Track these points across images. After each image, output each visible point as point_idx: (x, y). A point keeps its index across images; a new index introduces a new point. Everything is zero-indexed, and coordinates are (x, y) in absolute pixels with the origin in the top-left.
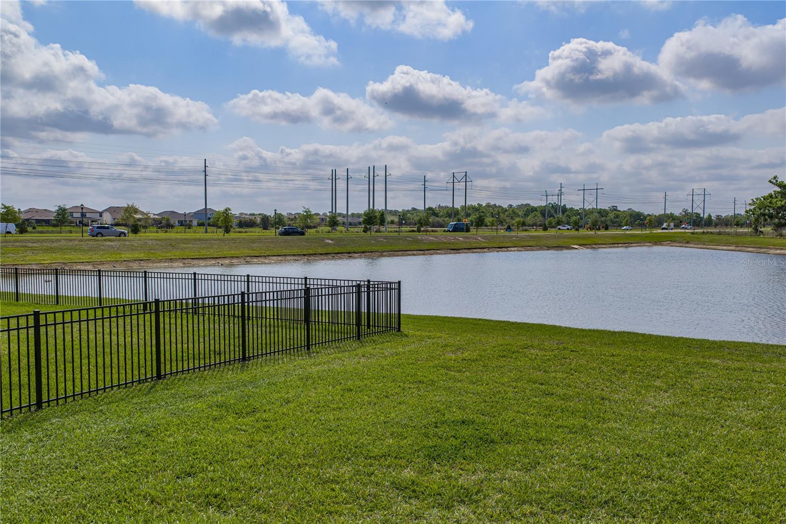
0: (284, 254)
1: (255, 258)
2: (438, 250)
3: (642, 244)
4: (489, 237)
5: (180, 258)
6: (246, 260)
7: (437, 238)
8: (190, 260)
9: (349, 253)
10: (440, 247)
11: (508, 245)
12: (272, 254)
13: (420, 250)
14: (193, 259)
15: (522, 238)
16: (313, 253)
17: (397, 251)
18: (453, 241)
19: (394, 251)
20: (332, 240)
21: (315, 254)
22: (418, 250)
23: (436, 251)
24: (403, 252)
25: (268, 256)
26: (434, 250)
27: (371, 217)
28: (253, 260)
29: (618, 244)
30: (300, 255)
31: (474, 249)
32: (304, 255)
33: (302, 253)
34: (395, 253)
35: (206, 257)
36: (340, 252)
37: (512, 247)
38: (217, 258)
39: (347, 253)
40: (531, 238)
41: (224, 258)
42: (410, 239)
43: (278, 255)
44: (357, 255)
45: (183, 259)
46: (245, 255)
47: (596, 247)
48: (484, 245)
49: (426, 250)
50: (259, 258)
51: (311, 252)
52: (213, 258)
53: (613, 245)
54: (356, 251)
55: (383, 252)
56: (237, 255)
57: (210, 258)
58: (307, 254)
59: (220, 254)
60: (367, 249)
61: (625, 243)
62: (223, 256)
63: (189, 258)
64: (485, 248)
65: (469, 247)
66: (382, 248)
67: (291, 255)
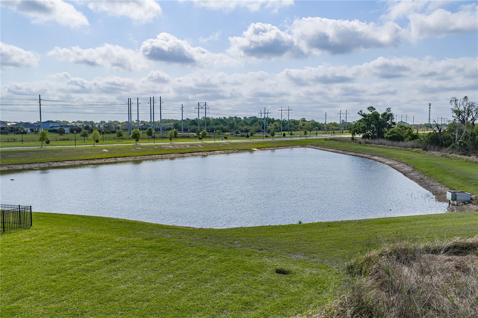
0: (74, 159)
1: (56, 162)
2: (171, 154)
3: (295, 147)
4: (206, 145)
5: (6, 164)
6: (49, 164)
7: (174, 146)
8: (13, 165)
9: (116, 157)
10: (173, 152)
11: (215, 149)
12: (67, 160)
13: (160, 154)
14: (15, 164)
15: (226, 144)
16: (93, 158)
17: (145, 155)
18: (183, 148)
19: (144, 155)
20: (107, 150)
21: (94, 159)
22: (159, 154)
23: (170, 155)
24: (149, 156)
25: (64, 161)
26: (169, 154)
27: (136, 134)
28: (53, 164)
29: (281, 147)
30: (84, 160)
31: (194, 152)
32: (87, 160)
33: (86, 159)
34: (144, 156)
35: (23, 163)
36: (110, 157)
37: (217, 151)
38: (30, 163)
39: (114, 157)
40: (231, 144)
41: (35, 163)
42: (157, 147)
43: (70, 160)
44: (120, 158)
45: (9, 164)
46: (49, 161)
47: (267, 149)
48: (201, 150)
49: (164, 154)
50: (58, 163)
51: (92, 157)
52: (28, 163)
53: (278, 148)
54: (120, 156)
55: (137, 156)
56: (43, 161)
57: (26, 163)
58: (89, 159)
59: (33, 161)
60: (127, 155)
61: (285, 146)
62: (35, 162)
63: (12, 164)
64: (201, 152)
65: (191, 152)
66: (137, 154)
67: (78, 160)
